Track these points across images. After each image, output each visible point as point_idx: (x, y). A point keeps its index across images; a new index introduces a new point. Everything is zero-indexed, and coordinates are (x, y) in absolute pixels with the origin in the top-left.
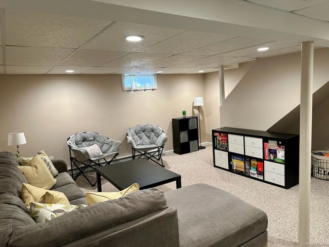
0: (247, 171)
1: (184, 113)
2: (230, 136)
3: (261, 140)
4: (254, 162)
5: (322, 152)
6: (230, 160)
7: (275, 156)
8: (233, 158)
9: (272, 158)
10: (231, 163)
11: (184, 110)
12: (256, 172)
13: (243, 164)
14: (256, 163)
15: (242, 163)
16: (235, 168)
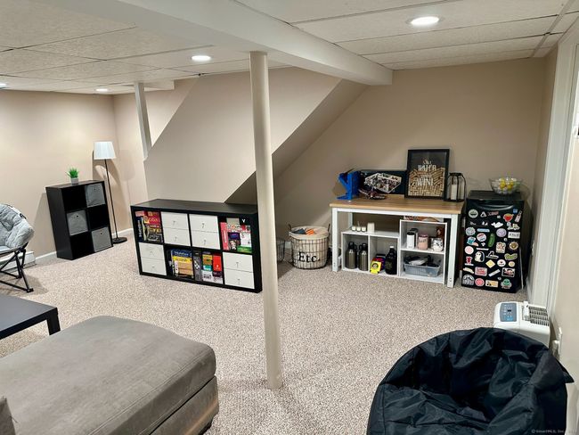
0: (197, 273)
1: (73, 174)
2: (164, 215)
3: (215, 219)
4: (207, 257)
5: (304, 228)
6: (168, 259)
7: (238, 244)
8: (174, 255)
9: (234, 248)
10: (170, 263)
11: (74, 167)
12: (211, 273)
13: (191, 263)
14: (210, 257)
15: (188, 261)
16: (177, 272)
